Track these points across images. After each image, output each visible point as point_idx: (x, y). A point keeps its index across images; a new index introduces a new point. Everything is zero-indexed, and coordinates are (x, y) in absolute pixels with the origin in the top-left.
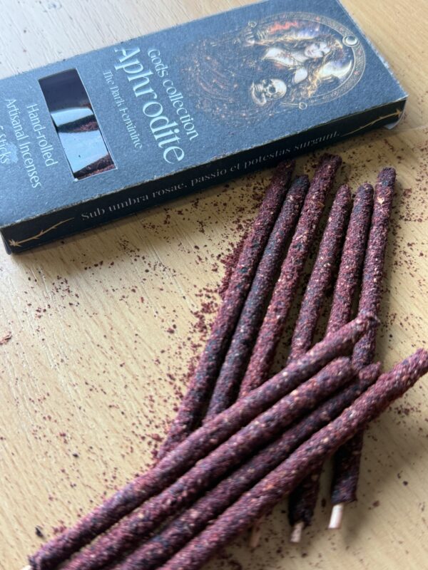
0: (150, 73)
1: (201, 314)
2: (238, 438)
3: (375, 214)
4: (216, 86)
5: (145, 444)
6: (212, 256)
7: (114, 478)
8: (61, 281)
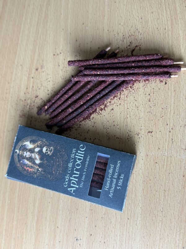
0: (71, 178)
1: (104, 109)
2: (115, 72)
3: (50, 105)
4: (59, 161)
5: (134, 88)
6: (91, 122)
7: (144, 85)
8: (129, 140)
